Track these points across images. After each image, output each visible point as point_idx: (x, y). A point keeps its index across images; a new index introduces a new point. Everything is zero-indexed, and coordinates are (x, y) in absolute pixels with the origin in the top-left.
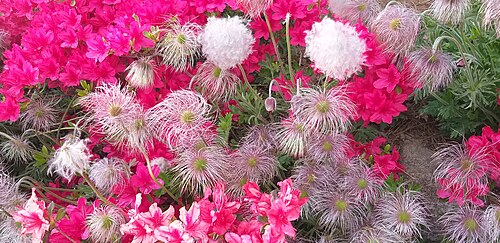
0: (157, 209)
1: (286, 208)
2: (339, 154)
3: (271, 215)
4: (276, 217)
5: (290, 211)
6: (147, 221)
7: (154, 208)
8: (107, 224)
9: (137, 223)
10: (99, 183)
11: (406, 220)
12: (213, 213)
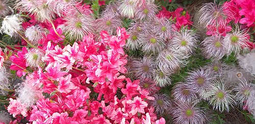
0: (59, 48)
1: (118, 41)
2: (152, 14)
3: (112, 44)
4: (114, 45)
5: (120, 42)
6: (54, 54)
7: (57, 48)
8: (35, 58)
9: (49, 55)
10: (31, 39)
11: (184, 44)
12: (85, 47)
